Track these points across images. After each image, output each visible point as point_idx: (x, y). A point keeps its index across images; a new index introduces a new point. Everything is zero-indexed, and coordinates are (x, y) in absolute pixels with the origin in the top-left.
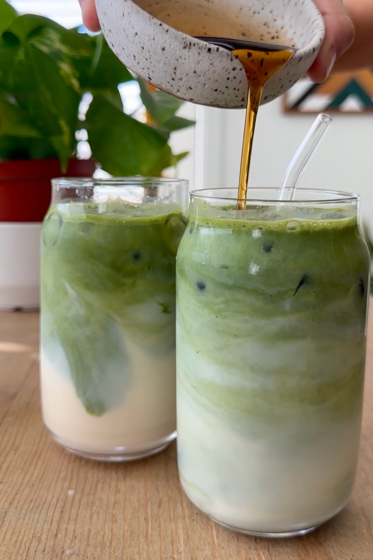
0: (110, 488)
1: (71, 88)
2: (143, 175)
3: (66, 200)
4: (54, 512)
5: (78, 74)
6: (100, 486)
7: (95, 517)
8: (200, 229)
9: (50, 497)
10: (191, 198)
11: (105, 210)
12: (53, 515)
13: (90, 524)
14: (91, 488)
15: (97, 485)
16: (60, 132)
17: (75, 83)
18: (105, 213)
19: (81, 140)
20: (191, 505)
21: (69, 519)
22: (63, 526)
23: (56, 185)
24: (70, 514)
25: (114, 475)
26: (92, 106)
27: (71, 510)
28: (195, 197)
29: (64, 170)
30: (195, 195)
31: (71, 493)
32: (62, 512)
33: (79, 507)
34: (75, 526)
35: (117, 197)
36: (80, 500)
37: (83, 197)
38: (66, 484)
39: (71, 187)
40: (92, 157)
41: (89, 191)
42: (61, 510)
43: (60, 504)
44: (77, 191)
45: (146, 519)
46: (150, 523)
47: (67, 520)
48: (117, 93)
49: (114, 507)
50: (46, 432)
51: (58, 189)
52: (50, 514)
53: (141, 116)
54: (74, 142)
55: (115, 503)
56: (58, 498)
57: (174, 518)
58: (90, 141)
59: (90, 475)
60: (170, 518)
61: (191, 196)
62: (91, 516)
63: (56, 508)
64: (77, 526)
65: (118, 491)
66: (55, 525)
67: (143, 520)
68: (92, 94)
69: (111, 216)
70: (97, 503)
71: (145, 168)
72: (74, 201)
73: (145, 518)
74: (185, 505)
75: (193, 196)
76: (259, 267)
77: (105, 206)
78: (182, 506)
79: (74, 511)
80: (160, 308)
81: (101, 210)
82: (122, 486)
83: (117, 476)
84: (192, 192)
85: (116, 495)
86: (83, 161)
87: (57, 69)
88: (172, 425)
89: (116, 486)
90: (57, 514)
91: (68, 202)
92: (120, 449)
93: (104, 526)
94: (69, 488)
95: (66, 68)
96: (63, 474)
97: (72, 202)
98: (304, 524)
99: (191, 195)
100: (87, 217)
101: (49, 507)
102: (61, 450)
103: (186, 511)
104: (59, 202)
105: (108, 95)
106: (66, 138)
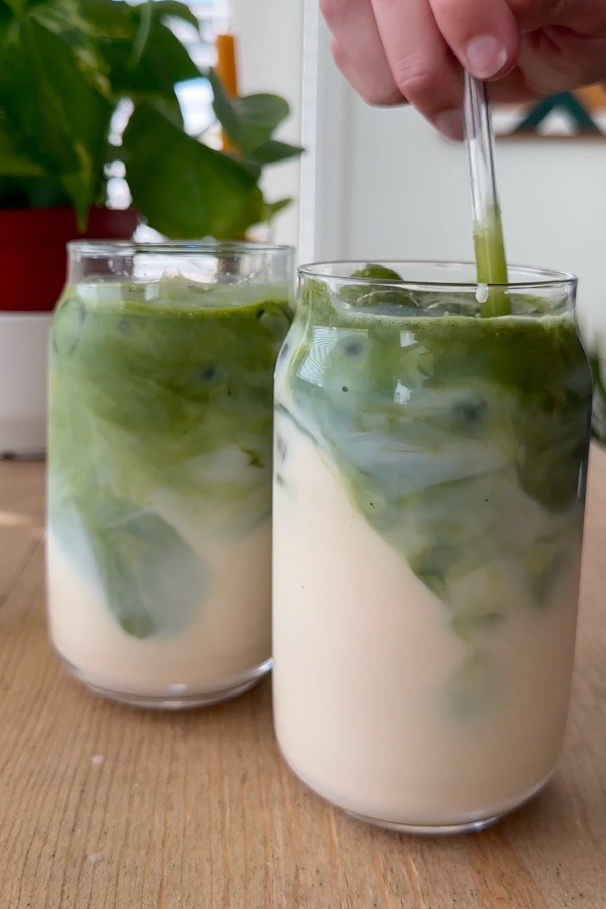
0: (161, 752)
1: (95, 91)
2: (217, 237)
3: (92, 277)
4: (70, 792)
5: (108, 69)
6: (145, 749)
7: (137, 800)
8: (314, 328)
9: (62, 767)
10: (300, 278)
11: (156, 295)
12: (68, 797)
13: (129, 810)
14: (130, 752)
15: (139, 748)
16: (75, 165)
17: (103, 83)
18: (155, 300)
19: (113, 177)
20: (295, 781)
21: (95, 803)
22: (85, 815)
23: (75, 252)
24: (96, 795)
25: (168, 731)
26: (133, 120)
27: (97, 788)
28: (307, 276)
29: (82, 226)
30: (306, 273)
31: (97, 760)
32: (83, 791)
33: (111, 782)
34: (104, 815)
35: (177, 274)
36: (113, 772)
37: (120, 273)
38: (89, 746)
39: (100, 256)
40: (132, 205)
41: (129, 264)
42: (80, 789)
43: (80, 778)
44: (111, 264)
45: (221, 803)
46: (228, 809)
47: (90, 805)
48: (173, 99)
49: (168, 783)
50: (55, 660)
51: (79, 259)
52: (63, 795)
53: (214, 140)
54: (101, 181)
55: (170, 777)
56: (76, 769)
57: (267, 801)
58: (130, 178)
59: (128, 730)
60: (261, 802)
61: (300, 274)
62: (131, 798)
63: (72, 784)
64: (108, 815)
65: (174, 758)
66: (71, 813)
67: (216, 805)
68: (134, 101)
69: (166, 304)
70: (140, 777)
71: (221, 225)
72: (106, 280)
73: (219, 802)
74: (285, 780)
75: (303, 273)
76: (410, 391)
77: (157, 289)
78: (280, 781)
79: (102, 790)
80: (246, 458)
81: (150, 295)
82: (182, 749)
83: (173, 733)
84: (303, 266)
85: (171, 763)
86: (118, 212)
87: (73, 60)
88: (265, 649)
89: (172, 749)
90: (75, 795)
91: (94, 281)
92: (179, 688)
93: (152, 815)
94: (94, 753)
95: (87, 58)
96: (83, 730)
97: (102, 281)
98: (479, 813)
99: (300, 272)
100: (128, 307)
101: (61, 783)
102: (81, 689)
103: (288, 792)
104: (80, 280)
105: (159, 104)
106: (86, 176)
